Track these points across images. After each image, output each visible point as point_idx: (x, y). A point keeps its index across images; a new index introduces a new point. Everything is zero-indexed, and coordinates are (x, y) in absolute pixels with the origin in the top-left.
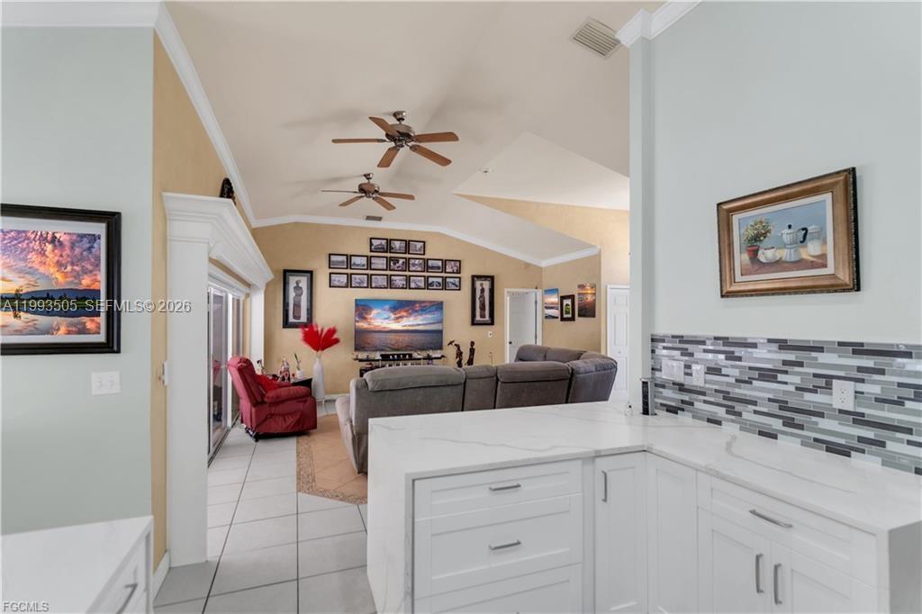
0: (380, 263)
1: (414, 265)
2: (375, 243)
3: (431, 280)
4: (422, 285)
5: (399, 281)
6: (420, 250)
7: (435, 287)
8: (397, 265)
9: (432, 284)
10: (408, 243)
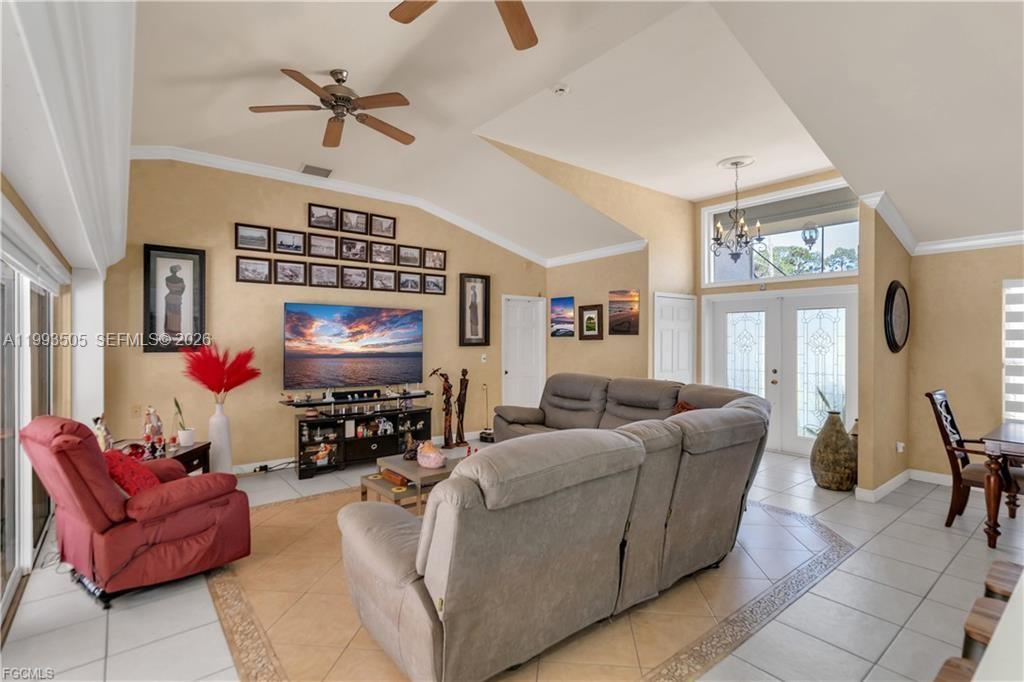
0: (324, 246)
1: (379, 253)
2: (318, 212)
3: (404, 277)
4: (391, 284)
5: (356, 276)
6: (388, 230)
7: (409, 289)
8: (353, 251)
9: (405, 284)
10: (369, 218)
